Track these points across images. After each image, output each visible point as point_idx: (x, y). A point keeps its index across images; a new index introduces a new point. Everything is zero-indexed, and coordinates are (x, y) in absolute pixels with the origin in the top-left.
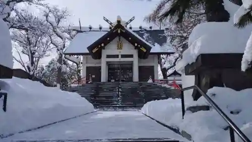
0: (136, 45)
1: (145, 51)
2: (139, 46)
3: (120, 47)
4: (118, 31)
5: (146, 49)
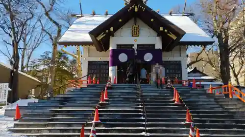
0: (161, 29)
1: (175, 38)
2: (166, 31)
3: (135, 34)
4: (134, 9)
5: (176, 35)
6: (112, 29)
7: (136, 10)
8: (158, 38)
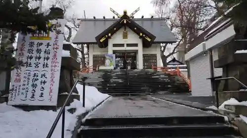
2: (144, 35)
5: (150, 38)
6: (110, 35)
7: (125, 22)
8: (140, 40)
